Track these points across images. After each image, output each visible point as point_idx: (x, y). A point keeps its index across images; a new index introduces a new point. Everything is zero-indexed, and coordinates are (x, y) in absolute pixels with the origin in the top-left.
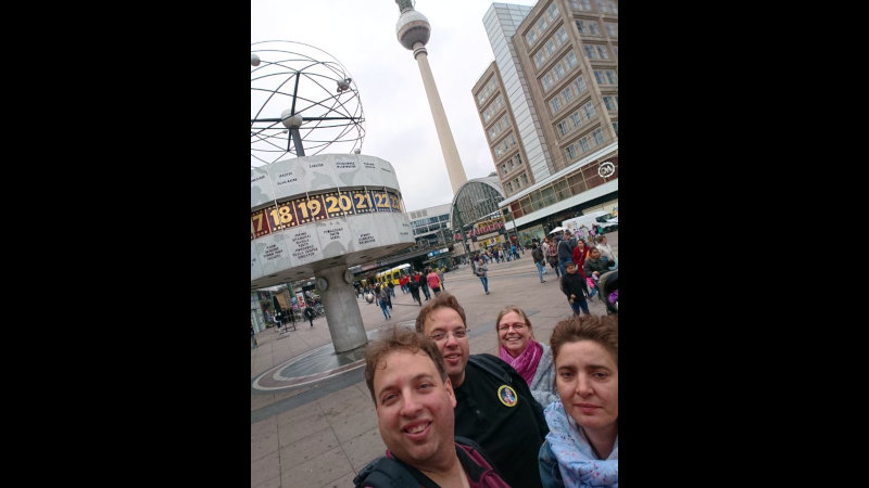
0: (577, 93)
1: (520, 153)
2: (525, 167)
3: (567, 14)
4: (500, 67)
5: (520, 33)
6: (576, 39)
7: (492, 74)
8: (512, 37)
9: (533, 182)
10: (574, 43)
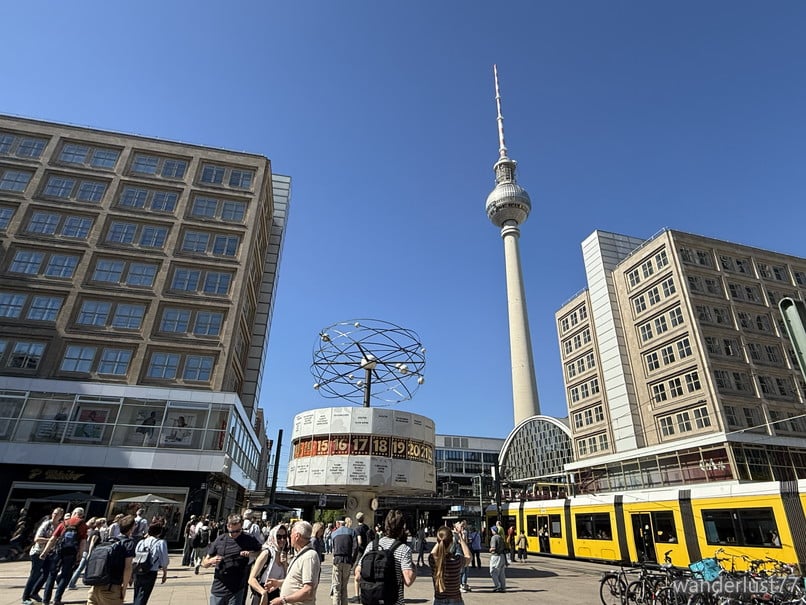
1: (603, 406)
2: (606, 427)
6: (685, 297)
9: (615, 452)
10: (683, 300)
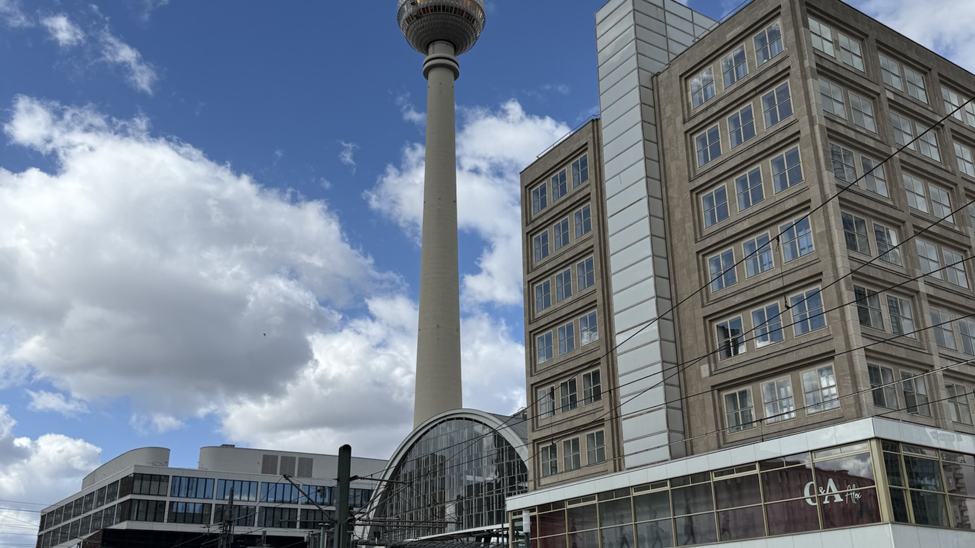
0: (786, 256)
1: (602, 369)
2: (605, 413)
3: (801, 58)
4: (606, 135)
5: (679, 69)
6: (812, 123)
7: (584, 148)
8: (657, 75)
10: (805, 131)
